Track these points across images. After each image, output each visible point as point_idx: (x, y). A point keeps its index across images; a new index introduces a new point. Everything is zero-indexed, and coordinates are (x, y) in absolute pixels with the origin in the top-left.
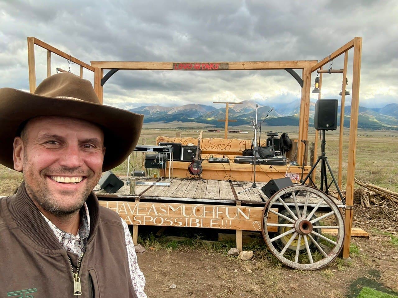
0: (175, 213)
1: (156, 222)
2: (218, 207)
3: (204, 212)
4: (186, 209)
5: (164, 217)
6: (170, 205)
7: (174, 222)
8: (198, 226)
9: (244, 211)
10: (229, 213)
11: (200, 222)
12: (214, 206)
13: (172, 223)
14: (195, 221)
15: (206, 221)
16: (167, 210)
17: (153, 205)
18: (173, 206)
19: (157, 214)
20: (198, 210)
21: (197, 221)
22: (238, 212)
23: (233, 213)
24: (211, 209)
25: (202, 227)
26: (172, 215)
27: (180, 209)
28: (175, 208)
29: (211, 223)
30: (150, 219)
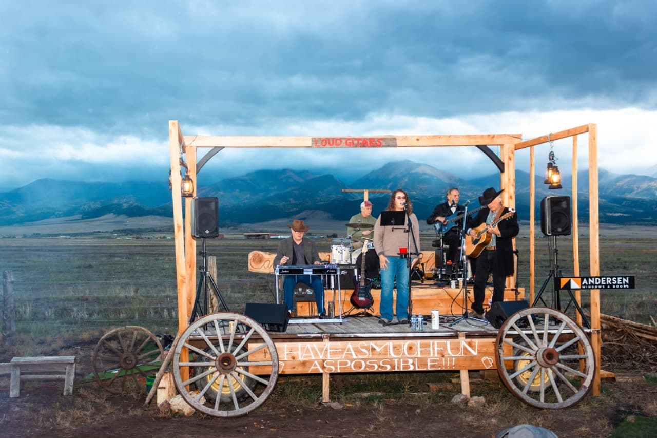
0: (380, 354)
1: (355, 367)
2: (436, 341)
3: (419, 349)
4: (394, 347)
5: (365, 360)
6: (372, 344)
7: (379, 366)
8: (411, 368)
9: (470, 344)
10: (451, 349)
11: (413, 364)
12: (431, 341)
13: (376, 367)
14: (407, 362)
15: (422, 362)
16: (368, 351)
17: (350, 344)
18: (376, 344)
19: (355, 357)
20: (410, 348)
21: (411, 361)
22: (462, 347)
23: (456, 349)
24: (428, 346)
25: (417, 369)
26: (376, 357)
27: (386, 348)
28: (380, 346)
29: (429, 364)
30: (346, 363)
